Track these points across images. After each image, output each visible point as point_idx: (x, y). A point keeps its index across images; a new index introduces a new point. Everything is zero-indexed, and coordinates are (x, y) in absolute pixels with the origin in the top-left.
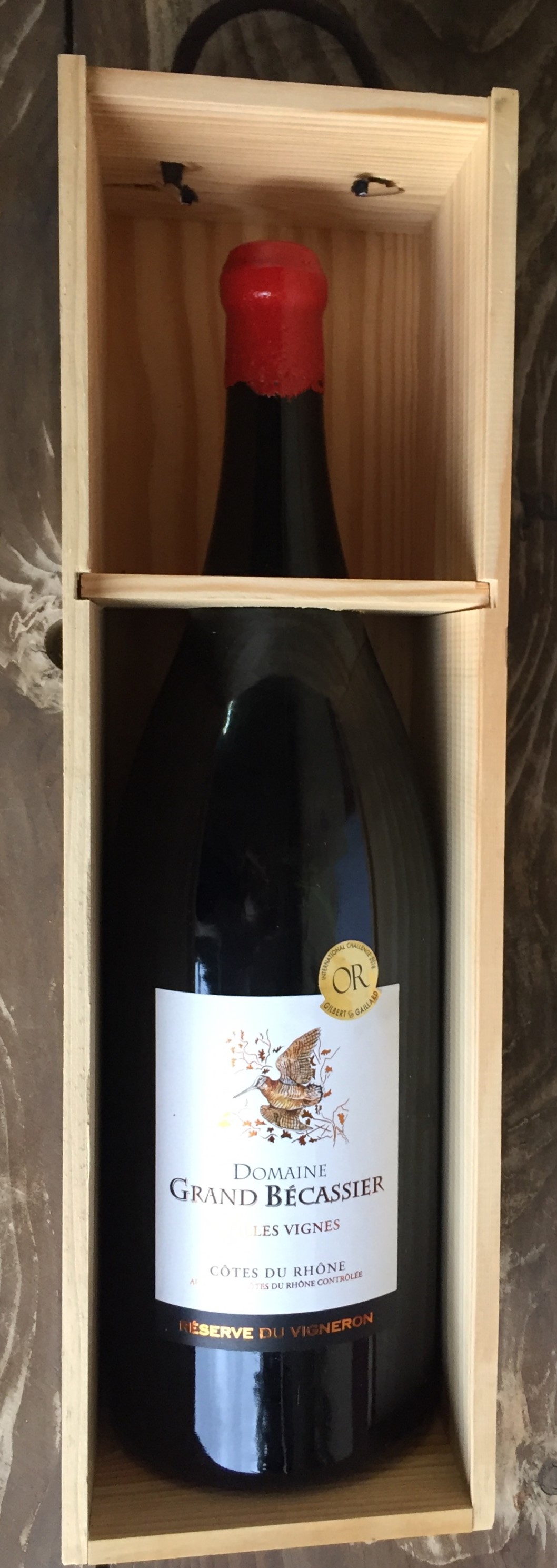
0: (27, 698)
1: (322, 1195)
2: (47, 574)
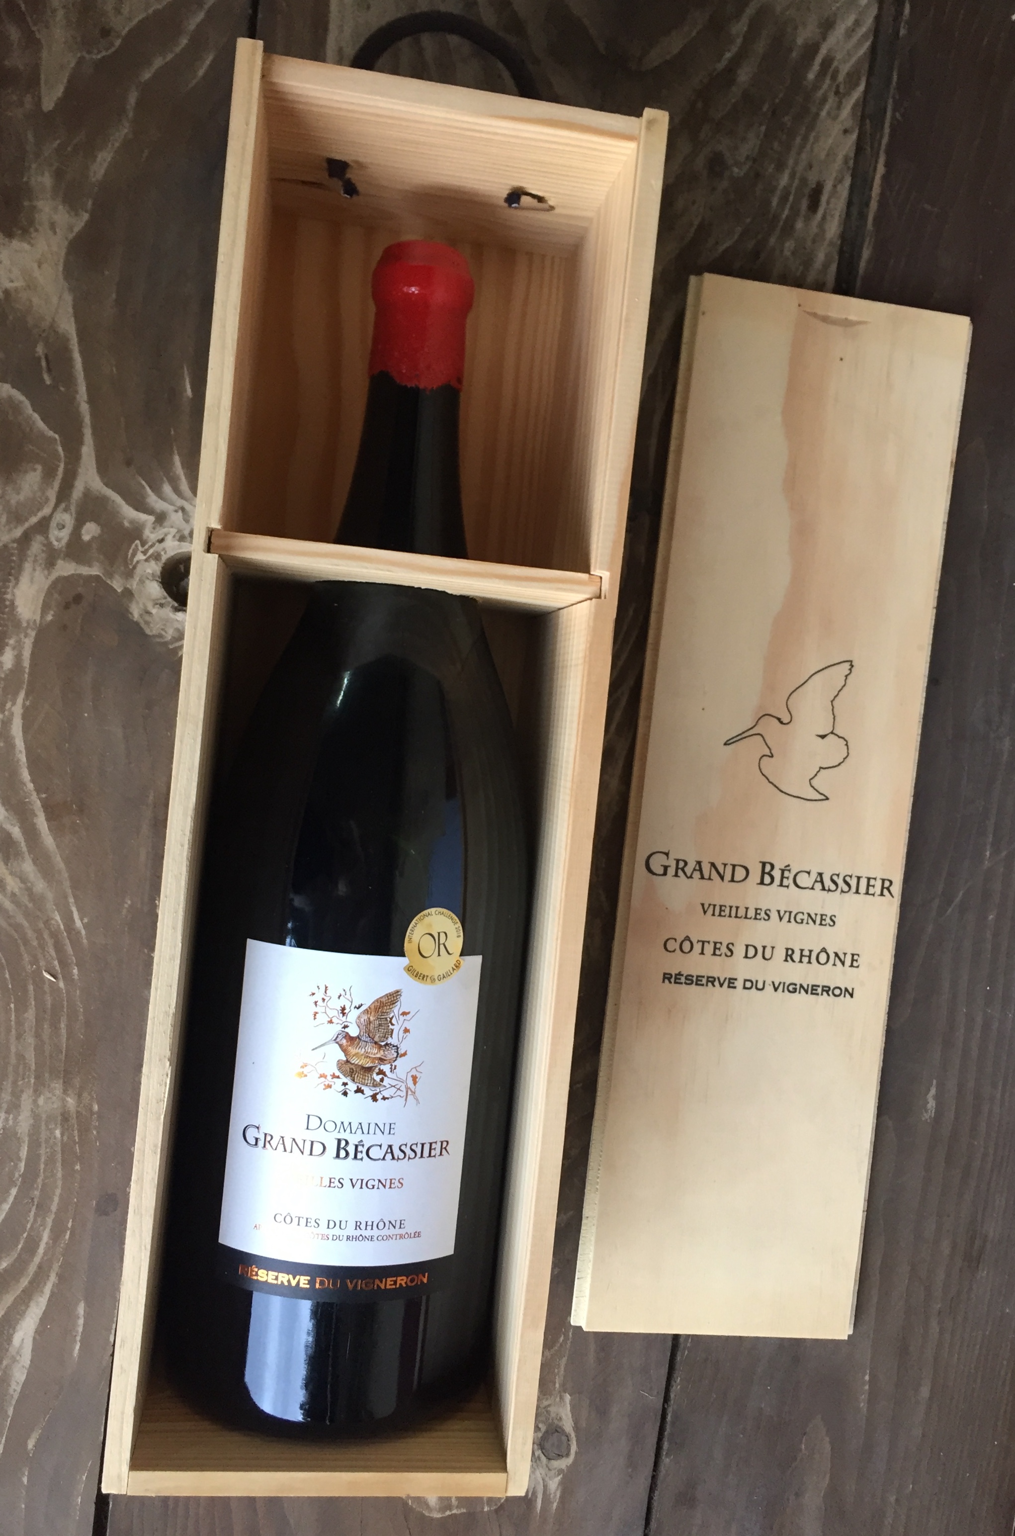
0: (137, 624)
1: (389, 1153)
2: (171, 508)
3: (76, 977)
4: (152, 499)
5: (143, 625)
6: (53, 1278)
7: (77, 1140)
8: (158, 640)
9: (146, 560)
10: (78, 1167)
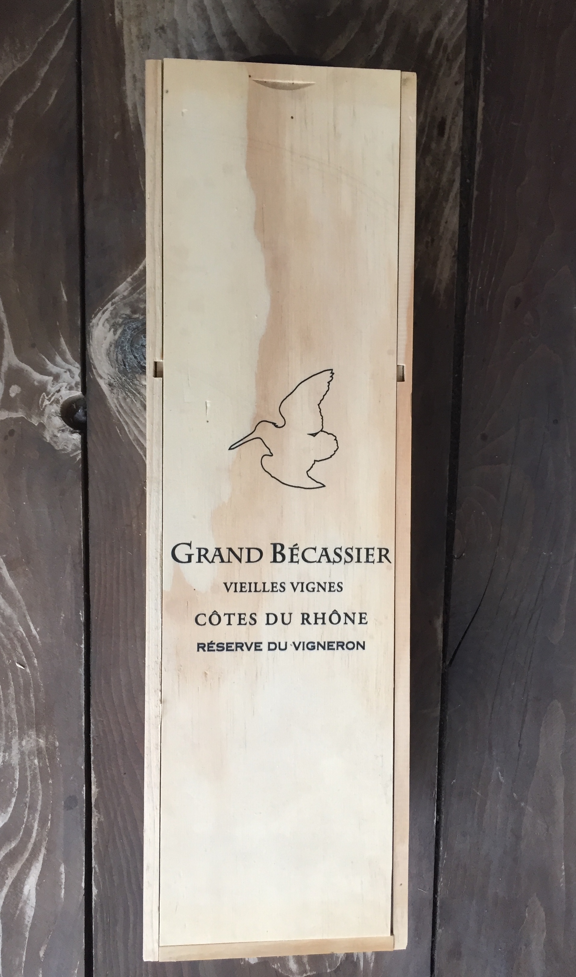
0: (49, 444)
2: (63, 370)
3: (36, 665)
4: (50, 366)
5: (53, 444)
6: (43, 851)
7: (48, 765)
8: (63, 452)
9: (51, 404)
10: (50, 781)
